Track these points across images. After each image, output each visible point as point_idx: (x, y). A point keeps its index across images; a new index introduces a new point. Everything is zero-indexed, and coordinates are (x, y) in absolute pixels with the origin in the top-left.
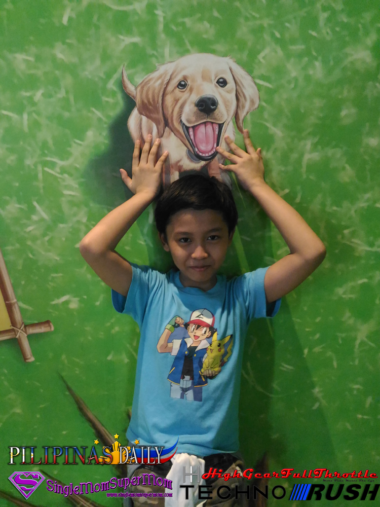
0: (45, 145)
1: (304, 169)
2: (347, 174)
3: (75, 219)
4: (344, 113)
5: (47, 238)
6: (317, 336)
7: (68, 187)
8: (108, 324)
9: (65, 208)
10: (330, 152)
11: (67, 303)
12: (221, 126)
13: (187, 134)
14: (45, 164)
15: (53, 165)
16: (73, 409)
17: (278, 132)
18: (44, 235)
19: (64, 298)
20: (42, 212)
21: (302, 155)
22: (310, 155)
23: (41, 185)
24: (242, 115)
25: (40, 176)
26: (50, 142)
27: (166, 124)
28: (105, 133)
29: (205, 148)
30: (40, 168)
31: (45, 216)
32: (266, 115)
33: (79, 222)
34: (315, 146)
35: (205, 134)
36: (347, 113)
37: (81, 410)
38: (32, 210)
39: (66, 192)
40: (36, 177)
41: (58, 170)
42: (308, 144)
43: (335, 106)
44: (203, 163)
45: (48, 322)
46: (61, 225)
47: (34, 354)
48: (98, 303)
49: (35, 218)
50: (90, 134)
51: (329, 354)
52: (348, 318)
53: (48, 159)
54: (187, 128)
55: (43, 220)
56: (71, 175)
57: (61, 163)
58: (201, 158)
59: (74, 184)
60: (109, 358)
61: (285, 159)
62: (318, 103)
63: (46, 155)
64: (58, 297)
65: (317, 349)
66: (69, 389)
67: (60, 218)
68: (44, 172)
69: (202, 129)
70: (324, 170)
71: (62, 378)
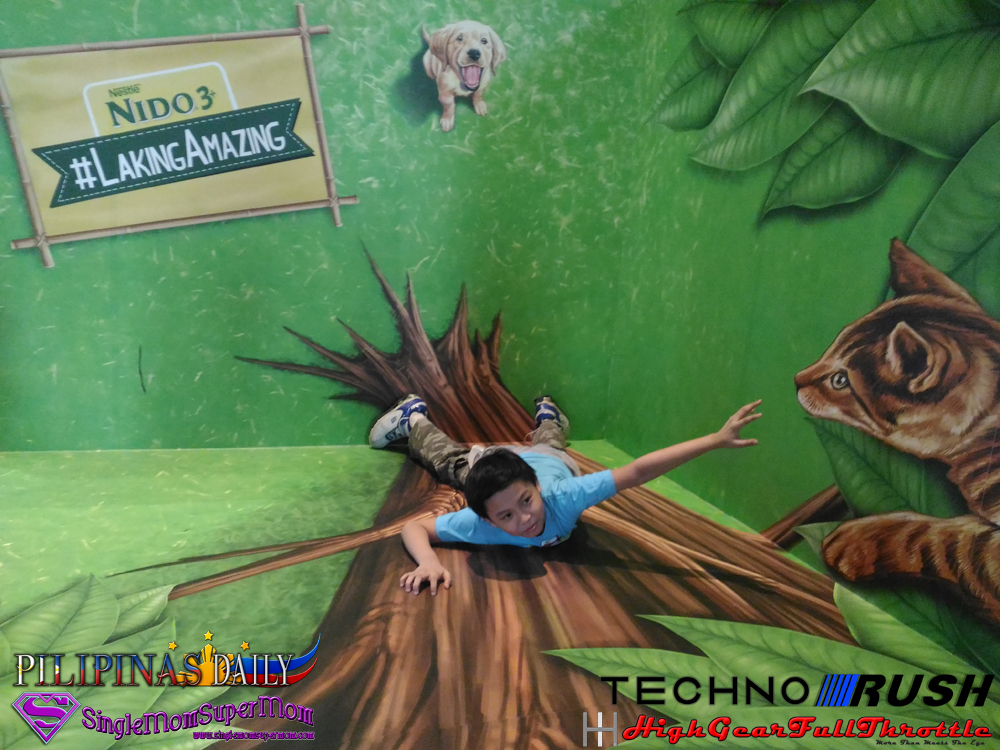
0: (366, 67)
1: (531, 105)
2: (557, 112)
3: (383, 120)
4: (555, 72)
5: (360, 133)
6: (537, 223)
7: (380, 98)
8: (398, 203)
9: (376, 112)
10: (547, 96)
11: (370, 183)
12: (482, 69)
13: (461, 71)
14: (366, 79)
15: (370, 80)
16: (368, 267)
17: (516, 78)
18: (360, 130)
19: (369, 179)
20: (359, 113)
21: (530, 96)
22: (536, 97)
23: (360, 93)
24: (496, 64)
25: (361, 86)
26: (371, 64)
27: (448, 63)
28: (408, 63)
29: (472, 82)
30: (361, 81)
31: (361, 116)
32: (510, 66)
33: (384, 123)
34: (539, 90)
35: (472, 72)
36: (558, 72)
37: (373, 269)
38: (352, 111)
39: (378, 101)
40: (357, 87)
41: (373, 84)
42: (534, 89)
43: (550, 67)
44: (470, 92)
45: (355, 197)
46: (372, 124)
47: (343, 221)
48: (392, 186)
49: (354, 116)
50: (398, 63)
51: (543, 237)
52: (555, 211)
53: (368, 75)
54: (461, 68)
55: (359, 119)
56: (382, 89)
57: (376, 79)
58: (469, 89)
59: (384, 96)
60: (397, 229)
61: (520, 96)
62: (541, 63)
63: (366, 72)
64: (365, 177)
65: (536, 233)
66: (366, 251)
67: (371, 119)
68: (365, 85)
69: (470, 69)
70: (543, 108)
71: (361, 242)
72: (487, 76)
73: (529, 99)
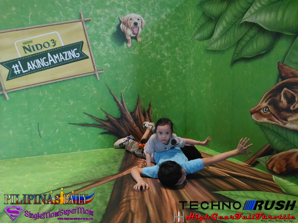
0: (103, 29)
1: (155, 38)
2: (162, 39)
3: (109, 46)
4: (161, 27)
5: (103, 50)
6: (159, 74)
7: (108, 39)
8: (116, 71)
9: (107, 43)
10: (159, 35)
11: (107, 65)
12: (139, 28)
13: (132, 29)
14: (103, 33)
15: (105, 34)
16: (108, 91)
17: (149, 30)
18: (102, 49)
19: (106, 64)
20: (102, 44)
21: (154, 35)
22: (156, 35)
23: (102, 38)
24: (143, 26)
25: (102, 36)
26: (104, 29)
27: (128, 27)
28: (116, 28)
29: (136, 32)
30: (102, 34)
31: (103, 45)
32: (147, 26)
33: (110, 47)
34: (156, 33)
35: (135, 29)
36: (162, 27)
37: (110, 92)
38: (100, 43)
39: (107, 40)
40: (101, 36)
41: (105, 35)
42: (155, 33)
43: (159, 26)
44: (135, 35)
45: (103, 70)
46: (106, 47)
47: (99, 78)
48: (114, 66)
49: (100, 45)
50: (113, 28)
51: (162, 78)
52: (165, 70)
53: (104, 32)
54: (132, 28)
55: (102, 46)
56: (108, 36)
57: (106, 33)
58: (135, 34)
59: (109, 38)
60: (117, 79)
61: (151, 35)
62: (156, 25)
63: (103, 31)
64: (105, 64)
65: (160, 77)
66: (107, 86)
67: (106, 45)
68: (103, 35)
69: (135, 28)
70: (158, 38)
71: (106, 84)
72: (140, 30)
73: (154, 36)
